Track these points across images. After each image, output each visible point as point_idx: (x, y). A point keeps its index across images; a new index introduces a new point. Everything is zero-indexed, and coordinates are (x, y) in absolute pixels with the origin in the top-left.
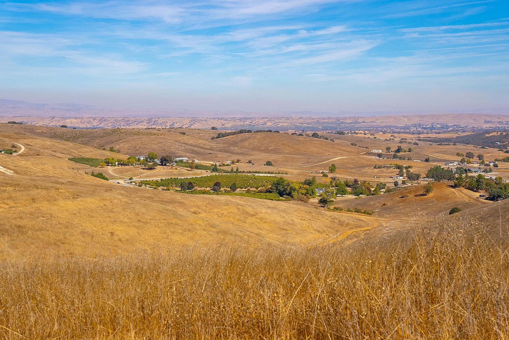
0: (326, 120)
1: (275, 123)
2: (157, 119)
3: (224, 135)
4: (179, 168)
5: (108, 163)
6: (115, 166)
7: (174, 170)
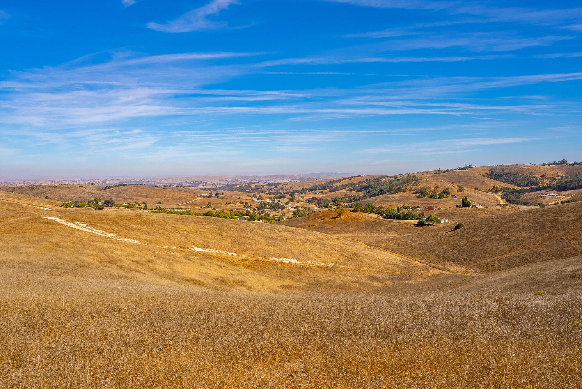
0: (134, 181)
2: (29, 181)
3: (109, 188)
4: (120, 208)
5: (67, 206)
6: (73, 208)
7: (117, 209)
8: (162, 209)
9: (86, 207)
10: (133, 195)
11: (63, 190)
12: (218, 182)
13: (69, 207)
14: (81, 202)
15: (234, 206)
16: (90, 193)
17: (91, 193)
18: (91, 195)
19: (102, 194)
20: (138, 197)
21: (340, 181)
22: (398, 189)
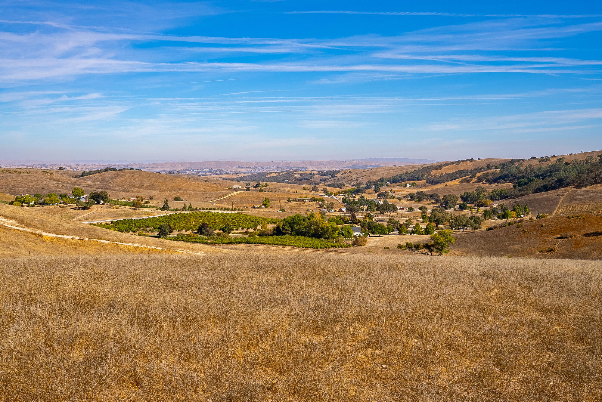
1: (74, 169)
3: (89, 173)
4: (120, 207)
5: (22, 203)
6: (33, 206)
7: (115, 210)
8: (193, 210)
9: (57, 205)
10: (128, 185)
11: (15, 176)
12: (236, 169)
13: (26, 205)
14: (48, 196)
15: (302, 206)
16: (58, 181)
17: (60, 181)
18: (62, 184)
19: (79, 183)
20: (137, 189)
21: (440, 167)
22: (595, 177)
